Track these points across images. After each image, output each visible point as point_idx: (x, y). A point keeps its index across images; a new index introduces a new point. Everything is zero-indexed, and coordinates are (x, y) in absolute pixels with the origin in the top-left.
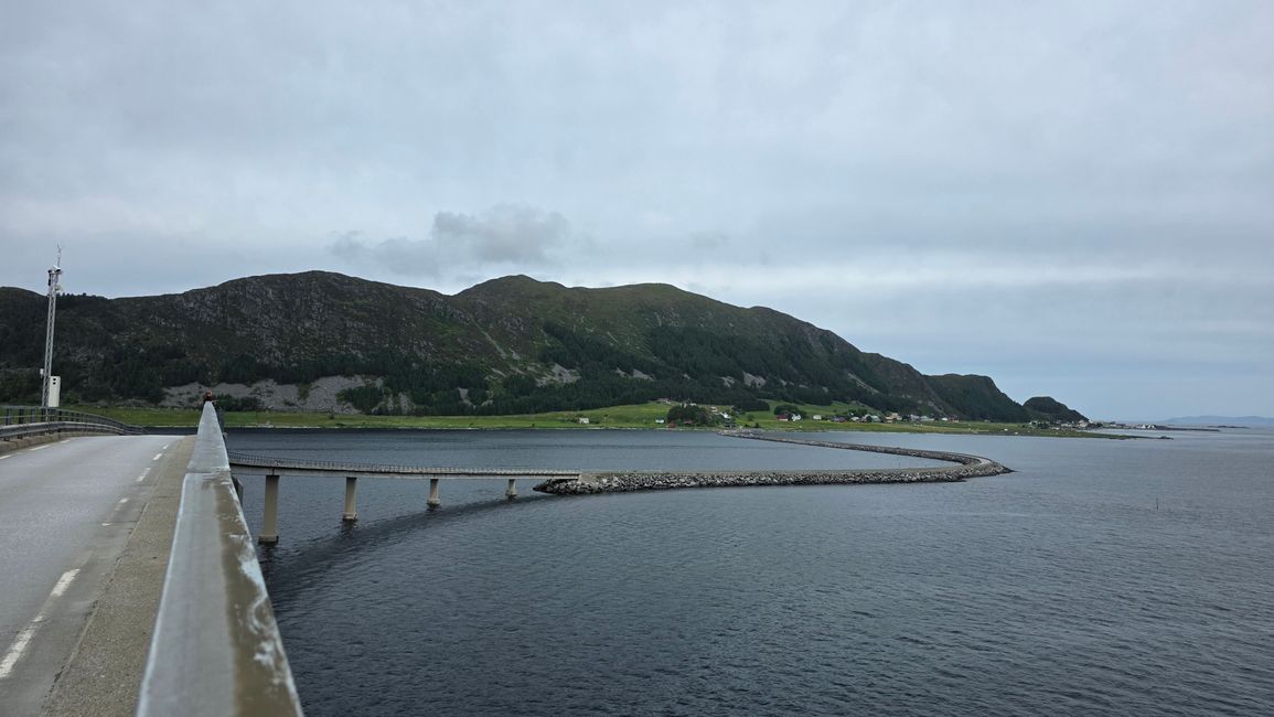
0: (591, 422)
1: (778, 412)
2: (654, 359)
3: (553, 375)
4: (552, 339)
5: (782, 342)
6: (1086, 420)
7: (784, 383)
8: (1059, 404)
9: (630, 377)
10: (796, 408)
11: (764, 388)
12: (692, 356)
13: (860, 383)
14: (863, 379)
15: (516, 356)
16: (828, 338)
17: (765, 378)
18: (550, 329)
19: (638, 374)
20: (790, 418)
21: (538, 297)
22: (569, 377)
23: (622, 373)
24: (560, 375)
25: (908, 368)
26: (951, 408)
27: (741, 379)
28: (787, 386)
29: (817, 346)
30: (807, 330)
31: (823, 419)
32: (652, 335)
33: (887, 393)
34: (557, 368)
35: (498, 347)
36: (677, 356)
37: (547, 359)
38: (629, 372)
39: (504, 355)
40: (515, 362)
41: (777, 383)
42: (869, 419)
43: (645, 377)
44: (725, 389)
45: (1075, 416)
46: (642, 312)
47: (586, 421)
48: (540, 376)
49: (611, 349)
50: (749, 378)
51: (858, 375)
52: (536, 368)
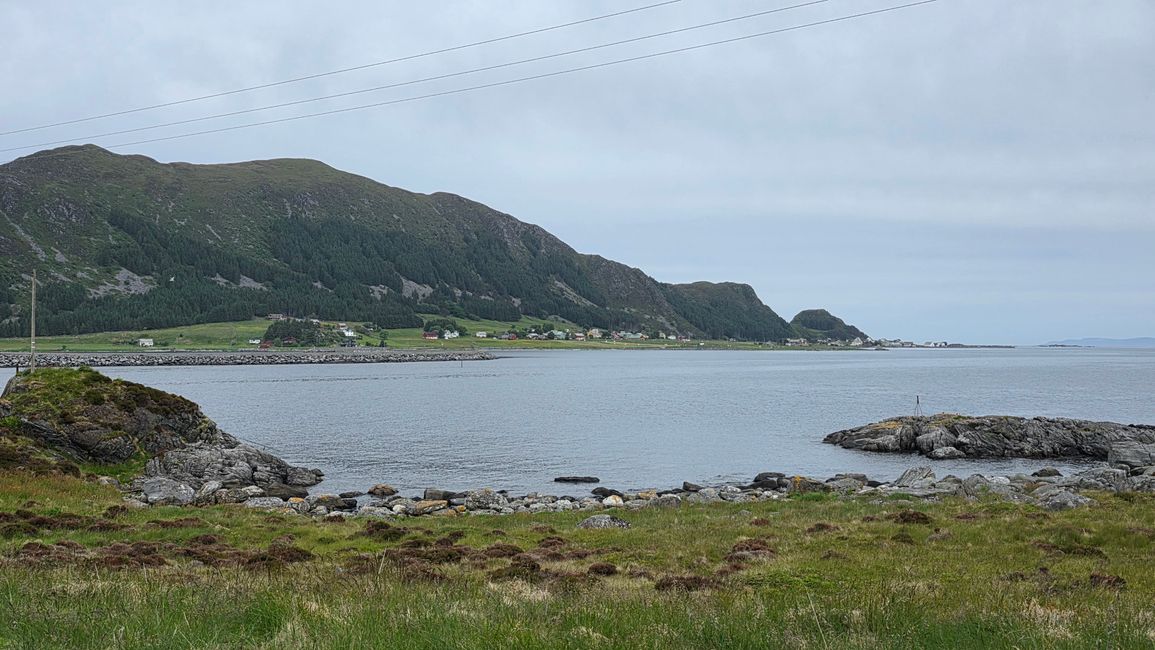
0: (155, 344)
1: (428, 329)
2: (273, 262)
3: (117, 283)
4: (119, 235)
5: (466, 240)
6: (863, 337)
7: (459, 293)
8: (834, 318)
9: (234, 287)
10: (454, 324)
11: (428, 300)
12: (329, 258)
13: (571, 294)
14: (575, 288)
15: (60, 257)
16: (533, 236)
17: (433, 288)
18: (117, 220)
19: (247, 282)
20: (441, 336)
21: (107, 176)
22: (140, 286)
23: (221, 281)
24: (127, 283)
25: (637, 273)
26: (686, 324)
27: (398, 288)
28: (464, 296)
29: (515, 245)
30: (502, 224)
31: (489, 336)
32: (273, 229)
33: (603, 306)
34: (123, 274)
35: (33, 245)
36: (308, 258)
37: (107, 261)
38: (234, 279)
39: (42, 256)
40: (59, 266)
41: (447, 293)
42: (551, 337)
43: (258, 286)
44: (372, 301)
45: (852, 333)
46: (264, 198)
47: (148, 342)
48: (95, 284)
49: (208, 249)
50: (409, 287)
51: (569, 284)
52: (90, 273)
